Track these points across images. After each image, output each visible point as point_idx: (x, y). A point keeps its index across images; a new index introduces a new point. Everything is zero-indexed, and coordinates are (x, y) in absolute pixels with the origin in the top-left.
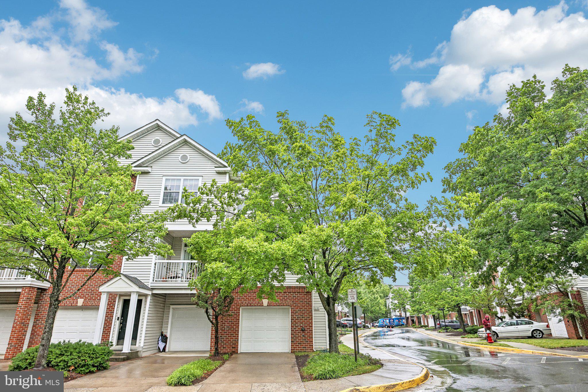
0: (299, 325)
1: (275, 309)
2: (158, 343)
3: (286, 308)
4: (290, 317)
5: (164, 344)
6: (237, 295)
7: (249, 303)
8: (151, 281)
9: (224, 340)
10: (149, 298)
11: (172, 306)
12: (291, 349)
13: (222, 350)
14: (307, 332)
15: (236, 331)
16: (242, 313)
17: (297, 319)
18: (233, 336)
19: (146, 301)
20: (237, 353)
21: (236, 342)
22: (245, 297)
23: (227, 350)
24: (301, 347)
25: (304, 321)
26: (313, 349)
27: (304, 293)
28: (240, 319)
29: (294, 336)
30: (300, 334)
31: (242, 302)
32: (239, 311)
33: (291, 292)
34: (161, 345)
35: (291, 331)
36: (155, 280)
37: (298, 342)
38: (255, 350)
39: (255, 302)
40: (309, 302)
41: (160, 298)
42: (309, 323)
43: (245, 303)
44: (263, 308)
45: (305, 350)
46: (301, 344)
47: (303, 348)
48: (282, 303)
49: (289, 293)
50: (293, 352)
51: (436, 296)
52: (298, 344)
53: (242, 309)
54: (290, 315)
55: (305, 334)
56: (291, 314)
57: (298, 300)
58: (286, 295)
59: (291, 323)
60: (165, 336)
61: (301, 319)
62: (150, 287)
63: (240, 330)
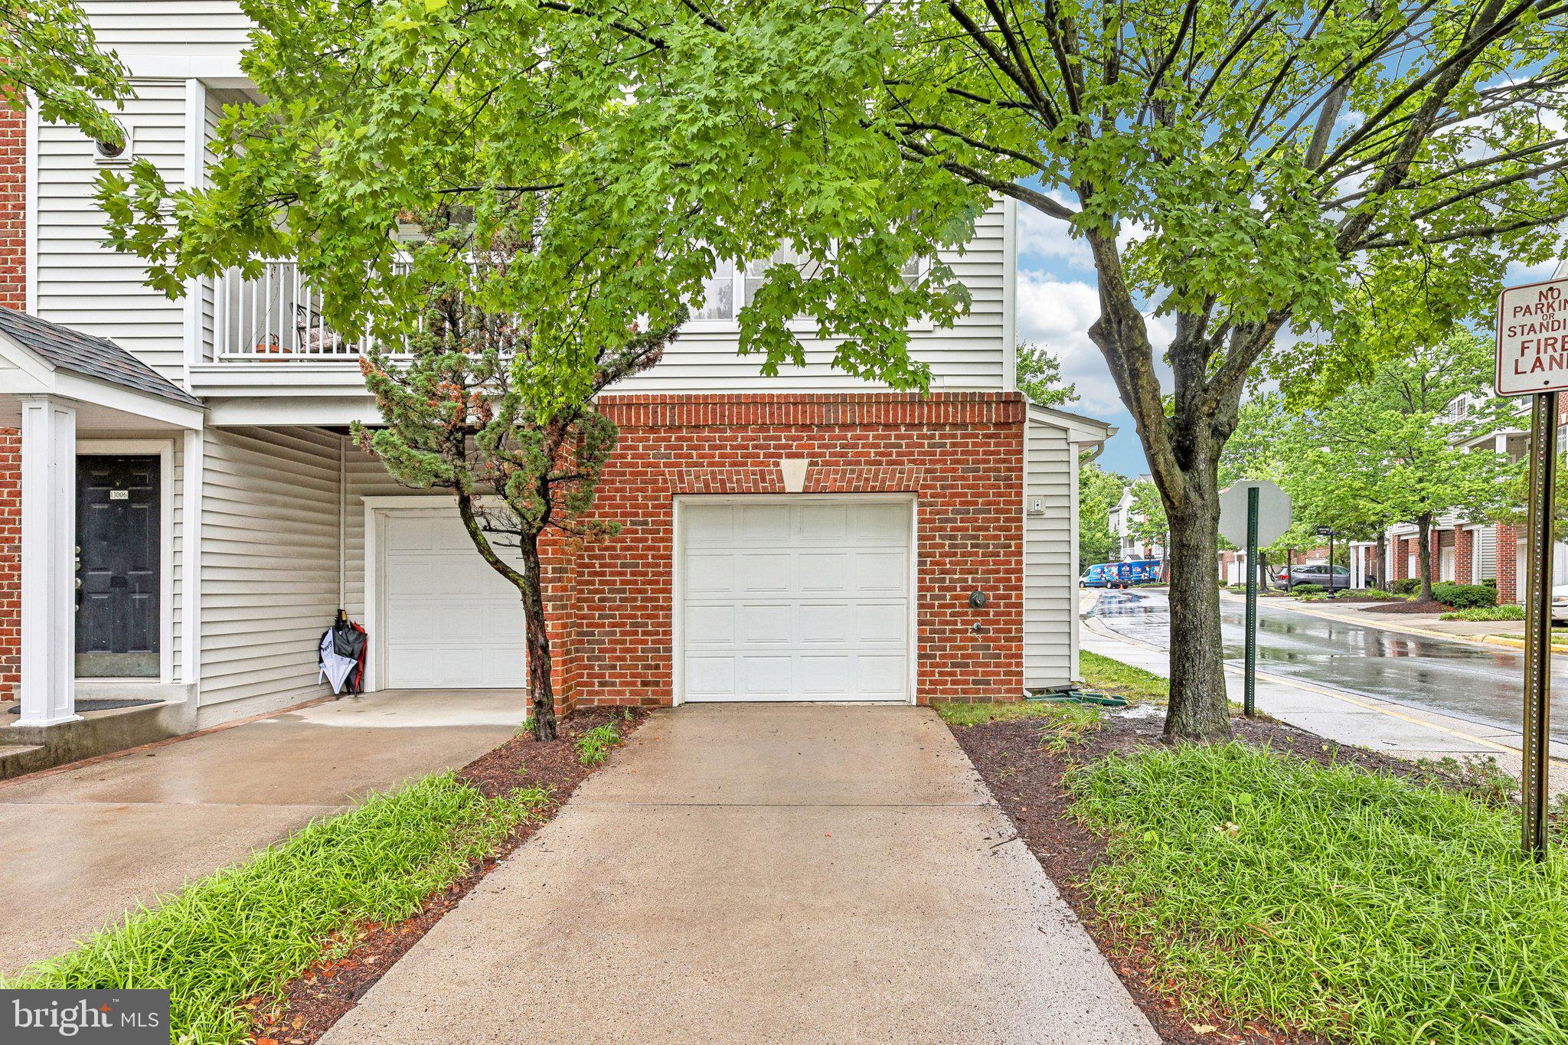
0: (959, 580)
1: (840, 506)
2: (321, 661)
3: (897, 505)
4: (915, 542)
5: (346, 666)
6: (655, 440)
7: (714, 479)
8: (192, 355)
9: (601, 650)
10: (195, 450)
11: (370, 502)
12: (920, 691)
13: (598, 693)
14: (996, 614)
15: (655, 608)
16: (684, 529)
17: (947, 555)
18: (645, 633)
19: (178, 465)
20: (670, 705)
21: (661, 658)
22: (695, 448)
23: (619, 693)
24: (966, 682)
25: (982, 563)
26: (1020, 691)
27: (986, 426)
28: (676, 553)
29: (933, 632)
30: (964, 623)
31: (680, 473)
32: (670, 514)
33: (921, 425)
34: (338, 669)
35: (921, 606)
36: (217, 352)
37: (952, 656)
38: (749, 692)
39: (746, 473)
40: (1010, 470)
41: (295, 459)
42: (1007, 571)
43: (697, 477)
44: (783, 506)
45: (985, 691)
46: (967, 665)
47: (975, 682)
48: (875, 479)
49: (911, 426)
50: (927, 700)
51: (1357, 484)
52: (954, 665)
53: (685, 507)
54: (915, 534)
55: (984, 622)
56: (920, 530)
57: (957, 462)
58: (897, 437)
59: (921, 572)
60: (354, 627)
61: (970, 554)
62: (188, 390)
63: (676, 604)
